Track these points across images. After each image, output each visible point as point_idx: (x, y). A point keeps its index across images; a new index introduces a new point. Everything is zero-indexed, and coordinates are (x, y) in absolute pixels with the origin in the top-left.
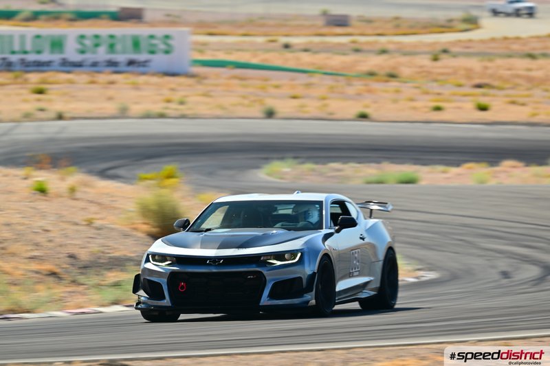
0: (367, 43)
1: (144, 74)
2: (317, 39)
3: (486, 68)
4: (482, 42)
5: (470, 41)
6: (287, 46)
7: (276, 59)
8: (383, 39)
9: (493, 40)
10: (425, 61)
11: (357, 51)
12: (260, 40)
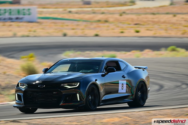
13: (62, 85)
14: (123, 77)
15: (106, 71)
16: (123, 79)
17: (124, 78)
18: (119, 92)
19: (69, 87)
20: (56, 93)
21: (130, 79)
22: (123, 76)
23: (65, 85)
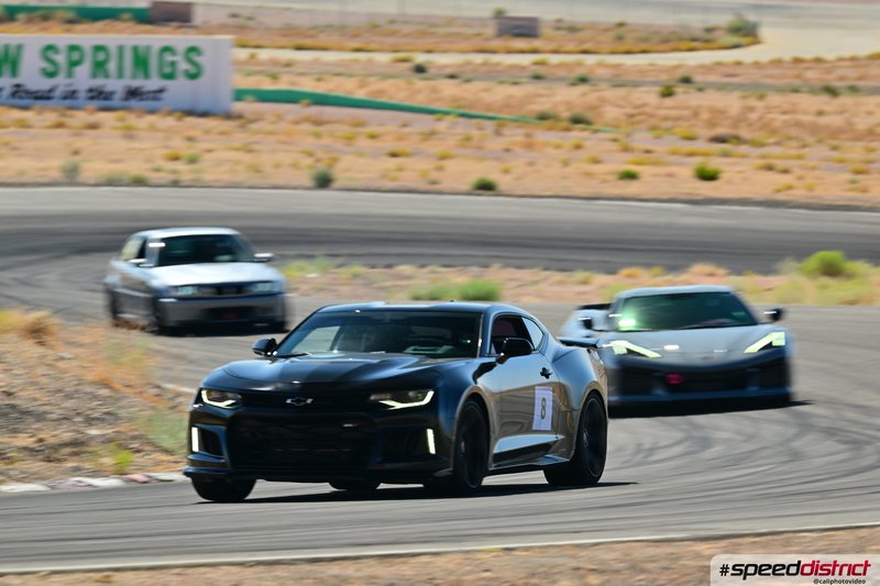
0: (561, 65)
1: (152, 112)
2: (479, 58)
3: (751, 109)
4: (757, 65)
5: (738, 63)
6: (420, 69)
7: (397, 91)
8: (590, 60)
9: (777, 63)
10: (649, 96)
11: (537, 77)
12: (383, 58)
13: (373, 398)
14: (545, 373)
15: (498, 352)
16: (544, 379)
17: (547, 377)
18: (534, 428)
19: (398, 406)
20: (356, 425)
21: (562, 381)
22: (544, 369)
23: (383, 396)
